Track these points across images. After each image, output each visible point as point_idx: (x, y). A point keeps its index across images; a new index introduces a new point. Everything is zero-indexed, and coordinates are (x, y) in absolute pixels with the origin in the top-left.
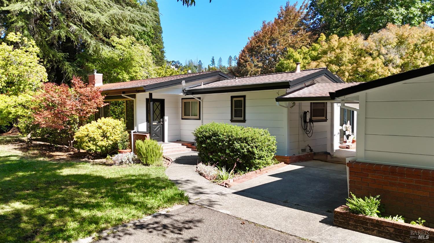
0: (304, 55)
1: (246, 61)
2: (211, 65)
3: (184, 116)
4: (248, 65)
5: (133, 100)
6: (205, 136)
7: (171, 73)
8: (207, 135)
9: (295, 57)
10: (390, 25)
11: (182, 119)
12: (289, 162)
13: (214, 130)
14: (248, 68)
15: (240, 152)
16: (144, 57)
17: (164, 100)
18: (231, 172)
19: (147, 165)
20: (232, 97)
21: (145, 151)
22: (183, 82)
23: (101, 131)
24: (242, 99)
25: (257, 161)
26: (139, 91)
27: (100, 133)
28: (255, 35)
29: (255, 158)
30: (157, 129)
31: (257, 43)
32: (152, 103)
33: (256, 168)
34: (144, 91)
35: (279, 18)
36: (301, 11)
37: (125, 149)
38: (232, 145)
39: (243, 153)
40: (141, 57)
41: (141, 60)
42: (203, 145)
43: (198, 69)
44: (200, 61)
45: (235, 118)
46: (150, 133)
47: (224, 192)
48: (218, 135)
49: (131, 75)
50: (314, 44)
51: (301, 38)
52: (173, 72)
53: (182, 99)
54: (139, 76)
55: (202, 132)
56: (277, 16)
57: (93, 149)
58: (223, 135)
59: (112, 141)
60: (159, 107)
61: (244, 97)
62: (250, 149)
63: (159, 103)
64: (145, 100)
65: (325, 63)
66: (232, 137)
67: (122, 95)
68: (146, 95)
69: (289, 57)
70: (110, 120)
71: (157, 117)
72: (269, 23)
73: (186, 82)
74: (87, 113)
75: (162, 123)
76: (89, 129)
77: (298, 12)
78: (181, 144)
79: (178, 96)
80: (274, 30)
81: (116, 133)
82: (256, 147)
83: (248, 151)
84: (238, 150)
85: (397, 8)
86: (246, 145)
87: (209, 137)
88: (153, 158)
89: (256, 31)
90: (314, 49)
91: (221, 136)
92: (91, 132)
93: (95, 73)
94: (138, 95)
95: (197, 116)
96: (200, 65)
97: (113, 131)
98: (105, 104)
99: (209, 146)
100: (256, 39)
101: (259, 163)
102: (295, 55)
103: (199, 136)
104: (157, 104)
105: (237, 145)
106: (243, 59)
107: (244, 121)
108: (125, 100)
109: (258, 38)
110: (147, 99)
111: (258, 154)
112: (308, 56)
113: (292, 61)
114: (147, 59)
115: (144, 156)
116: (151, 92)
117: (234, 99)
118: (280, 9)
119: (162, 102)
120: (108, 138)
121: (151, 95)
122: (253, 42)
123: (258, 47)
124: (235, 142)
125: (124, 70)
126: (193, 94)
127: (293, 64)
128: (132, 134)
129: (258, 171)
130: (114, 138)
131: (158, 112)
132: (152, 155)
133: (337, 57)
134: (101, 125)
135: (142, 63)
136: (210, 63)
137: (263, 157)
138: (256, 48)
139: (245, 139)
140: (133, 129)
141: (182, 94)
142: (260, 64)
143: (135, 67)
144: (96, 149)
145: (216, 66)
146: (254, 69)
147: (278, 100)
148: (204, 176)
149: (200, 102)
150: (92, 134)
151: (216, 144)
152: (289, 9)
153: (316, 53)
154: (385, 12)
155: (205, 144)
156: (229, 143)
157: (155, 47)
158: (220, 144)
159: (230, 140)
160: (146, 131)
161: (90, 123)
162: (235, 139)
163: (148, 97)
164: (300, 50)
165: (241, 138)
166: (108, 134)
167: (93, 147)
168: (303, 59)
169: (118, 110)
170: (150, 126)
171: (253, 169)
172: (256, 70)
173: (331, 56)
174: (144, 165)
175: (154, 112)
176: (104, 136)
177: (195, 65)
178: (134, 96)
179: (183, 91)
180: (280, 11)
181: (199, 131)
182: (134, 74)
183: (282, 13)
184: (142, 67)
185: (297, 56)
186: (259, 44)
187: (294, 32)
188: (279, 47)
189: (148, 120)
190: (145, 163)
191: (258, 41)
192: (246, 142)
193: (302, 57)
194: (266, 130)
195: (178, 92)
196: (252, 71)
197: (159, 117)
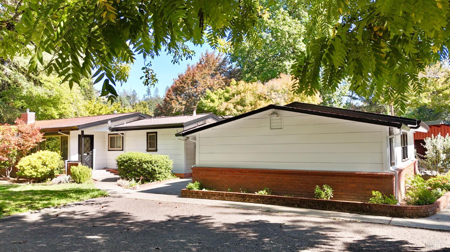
0: (220, 96)
1: (172, 99)
2: (147, 95)
3: (111, 148)
4: (173, 103)
5: (67, 136)
6: (123, 161)
7: (100, 107)
8: (125, 160)
9: (212, 98)
10: (282, 75)
11: (109, 150)
12: (184, 177)
13: (129, 156)
14: (173, 105)
15: (147, 170)
16: (73, 94)
17: (93, 136)
18: (139, 182)
19: (80, 183)
20: (148, 133)
21: (78, 174)
22: (109, 122)
23: (41, 160)
24: (155, 134)
25: (158, 175)
26: (73, 130)
27: (40, 162)
28: (179, 77)
29: (156, 174)
30: (87, 159)
31: (181, 83)
32: (83, 138)
33: (157, 180)
34: (78, 129)
35: (200, 63)
36: (219, 57)
37: (62, 174)
38: (141, 166)
39: (149, 171)
40: (71, 95)
41: (71, 97)
42: (122, 167)
43: (131, 99)
44: (134, 91)
45: (150, 149)
46: (81, 162)
47: (130, 192)
48: (132, 160)
49: (60, 111)
50: (227, 87)
51: (218, 81)
52: (102, 107)
53: (109, 134)
54: (68, 112)
55: (121, 159)
56: (199, 61)
57: (34, 175)
58: (136, 159)
59: (51, 168)
60: (89, 141)
61: (156, 133)
62: (153, 168)
63: (89, 138)
64: (78, 136)
65: (233, 104)
66: (142, 160)
67: (59, 132)
68: (79, 132)
69: (207, 98)
70: (47, 152)
71: (88, 149)
72: (192, 66)
73: (112, 121)
74: (28, 147)
75: (91, 154)
76: (31, 159)
77: (217, 58)
78: (105, 170)
79: (105, 132)
80: (195, 73)
81: (54, 162)
82: (157, 166)
83: (152, 169)
84: (145, 169)
85: (290, 60)
86: (151, 165)
87: (126, 162)
88: (85, 178)
89: (180, 74)
90: (227, 92)
91: (134, 160)
92: (33, 161)
93: (28, 112)
94: (71, 132)
95: (120, 148)
96: (134, 96)
97: (52, 161)
98: (43, 140)
99: (126, 167)
100: (180, 81)
101: (159, 177)
102: (212, 96)
103: (119, 161)
104: (88, 138)
105: (145, 166)
106: (169, 98)
107: (156, 150)
108: (60, 137)
109: (182, 80)
110: (79, 136)
111: (158, 171)
112: (223, 97)
113: (209, 100)
114: (76, 96)
115: (77, 177)
116: (83, 130)
117: (149, 134)
118: (201, 55)
119: (91, 137)
120: (47, 166)
121: (83, 132)
122: (178, 82)
123: (182, 87)
124: (144, 164)
125: (53, 106)
126: (117, 130)
127: (210, 103)
128: (66, 163)
129: (159, 181)
130: (52, 166)
131: (88, 145)
132: (84, 176)
133: (241, 99)
134: (40, 156)
135: (71, 100)
136: (146, 93)
137: (162, 173)
138: (180, 88)
139: (150, 162)
140: (67, 159)
141: (108, 131)
142: (184, 102)
143: (65, 103)
144: (37, 175)
145: (152, 96)
146: (178, 106)
147: (177, 135)
148: (121, 186)
149: (123, 137)
150: (34, 163)
151: (131, 166)
152: (208, 56)
153: (228, 94)
154: (281, 64)
155: (123, 166)
156: (139, 165)
157: (84, 81)
158: (134, 166)
159: (140, 163)
160: (77, 160)
161: (31, 155)
162: (144, 162)
163: (80, 134)
164: (215, 92)
165: (148, 161)
166: (47, 163)
167: (35, 174)
168: (219, 99)
169: (52, 144)
170: (82, 156)
171: (155, 180)
172: (180, 107)
173: (237, 98)
174: (78, 183)
175: (85, 145)
176: (44, 164)
177: (128, 95)
178: (69, 133)
179: (109, 128)
180: (201, 57)
181: (120, 158)
182: (63, 110)
183: (203, 58)
184: (71, 103)
185: (213, 96)
186: (183, 85)
187: (213, 76)
188: (200, 89)
189: (80, 152)
190: (78, 182)
191: (181, 82)
192: (151, 164)
193: (218, 98)
194: (167, 156)
195: (105, 129)
196: (176, 108)
197: (89, 149)
